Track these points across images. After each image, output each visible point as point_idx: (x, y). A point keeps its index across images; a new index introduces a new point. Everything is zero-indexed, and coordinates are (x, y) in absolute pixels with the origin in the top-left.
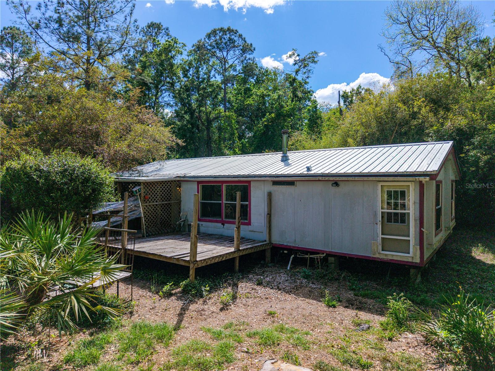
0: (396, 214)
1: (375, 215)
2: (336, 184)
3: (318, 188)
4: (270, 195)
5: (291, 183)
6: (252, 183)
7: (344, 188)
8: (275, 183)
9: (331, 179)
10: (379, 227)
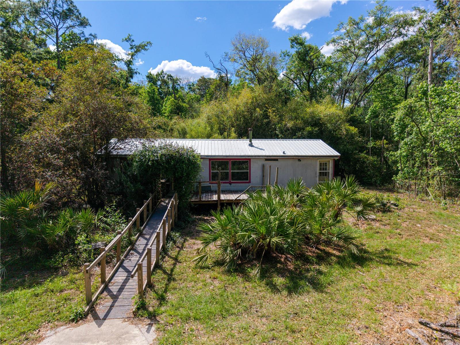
0: (323, 173)
1: (316, 173)
2: (299, 160)
3: (290, 162)
4: (263, 166)
5: (277, 160)
6: (251, 160)
7: (303, 162)
8: (266, 160)
9: (297, 158)
10: (318, 178)
